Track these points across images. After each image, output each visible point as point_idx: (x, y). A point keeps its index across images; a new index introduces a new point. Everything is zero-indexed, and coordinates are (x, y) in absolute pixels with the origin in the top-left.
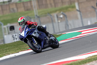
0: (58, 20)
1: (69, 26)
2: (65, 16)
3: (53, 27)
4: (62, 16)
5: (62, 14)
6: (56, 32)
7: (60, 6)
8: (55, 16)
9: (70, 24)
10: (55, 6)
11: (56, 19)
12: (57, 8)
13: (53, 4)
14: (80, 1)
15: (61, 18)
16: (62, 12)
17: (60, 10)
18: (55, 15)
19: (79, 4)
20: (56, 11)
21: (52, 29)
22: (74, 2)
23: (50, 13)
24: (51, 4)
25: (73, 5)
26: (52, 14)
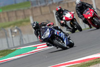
0: (12, 35)
1: (24, 40)
2: (19, 30)
3: (8, 42)
4: (16, 31)
5: (16, 28)
6: (10, 47)
7: (14, 20)
8: (10, 31)
9: (25, 39)
10: (9, 21)
11: (10, 33)
12: (11, 23)
13: (7, 19)
14: (35, 15)
15: (16, 33)
16: (16, 27)
17: (14, 24)
18: (9, 29)
19: (33, 18)
20: (9, 26)
21: (7, 44)
22: (28, 16)
23: (3, 27)
24: (4, 18)
25: (27, 19)
26: (6, 29)
